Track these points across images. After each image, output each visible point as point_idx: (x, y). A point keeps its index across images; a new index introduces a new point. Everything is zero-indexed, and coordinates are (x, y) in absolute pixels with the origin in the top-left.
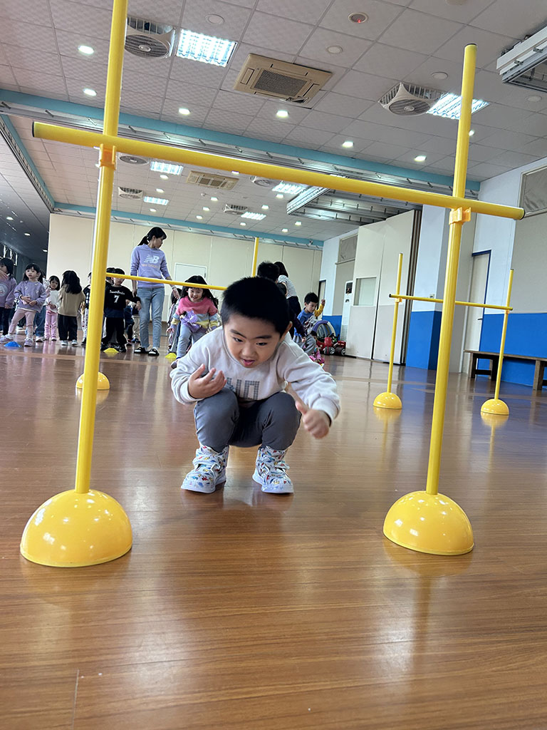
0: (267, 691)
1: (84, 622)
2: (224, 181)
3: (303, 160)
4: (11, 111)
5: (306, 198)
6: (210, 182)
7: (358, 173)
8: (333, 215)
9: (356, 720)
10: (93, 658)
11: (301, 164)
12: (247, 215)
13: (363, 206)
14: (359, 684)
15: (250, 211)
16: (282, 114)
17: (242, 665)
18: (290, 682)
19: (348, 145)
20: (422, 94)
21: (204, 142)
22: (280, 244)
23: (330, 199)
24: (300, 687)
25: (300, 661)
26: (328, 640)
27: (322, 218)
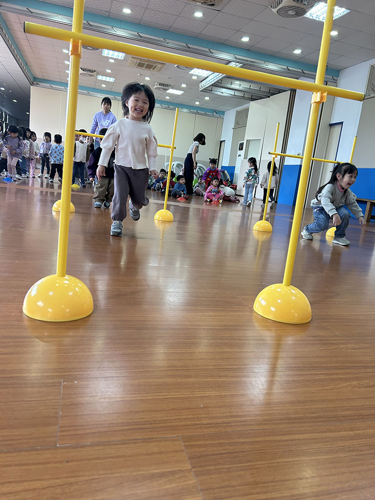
0: (176, 395)
1: (65, 353)
2: (155, 65)
3: (212, 51)
4: (1, 8)
5: (213, 80)
6: (145, 66)
7: (251, 62)
8: (232, 92)
9: (231, 412)
10: (72, 373)
11: (211, 54)
12: (171, 91)
13: (253, 87)
14: (233, 394)
15: (173, 88)
16: (198, 14)
17: (161, 381)
18: (191, 391)
19: (245, 39)
20: (302, 2)
21: (141, 35)
22: (194, 113)
23: (230, 80)
24: (196, 394)
25: (197, 380)
26: (215, 369)
27: (224, 94)
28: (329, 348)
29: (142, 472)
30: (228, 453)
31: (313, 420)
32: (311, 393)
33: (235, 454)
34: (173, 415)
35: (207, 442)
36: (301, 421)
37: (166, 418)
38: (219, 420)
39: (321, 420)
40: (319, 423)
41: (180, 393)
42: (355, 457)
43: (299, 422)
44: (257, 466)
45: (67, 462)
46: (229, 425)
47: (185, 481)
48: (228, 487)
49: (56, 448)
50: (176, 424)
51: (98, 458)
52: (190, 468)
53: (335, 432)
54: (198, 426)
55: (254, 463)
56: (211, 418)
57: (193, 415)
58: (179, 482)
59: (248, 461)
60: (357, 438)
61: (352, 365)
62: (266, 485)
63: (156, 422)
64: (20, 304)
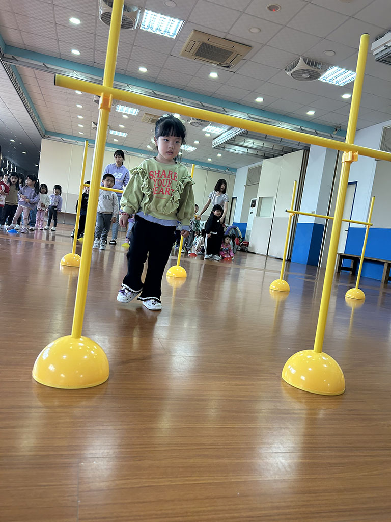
3: (226, 110)
4: (18, 62)
5: (226, 137)
7: (266, 121)
8: (245, 150)
9: (272, 502)
11: (225, 113)
13: (267, 145)
16: (214, 75)
17: (190, 461)
18: (224, 475)
19: (259, 100)
20: (315, 66)
21: (156, 92)
22: (205, 169)
23: (243, 138)
24: (231, 479)
25: (230, 461)
26: (248, 448)
27: (237, 152)
28: (369, 425)
31: (365, 512)
32: (358, 479)
34: (208, 505)
38: (260, 512)
39: (374, 512)
41: (213, 478)
43: (350, 515)
46: (273, 518)
50: (212, 517)
56: (250, 510)
57: (230, 505)
64: (29, 369)
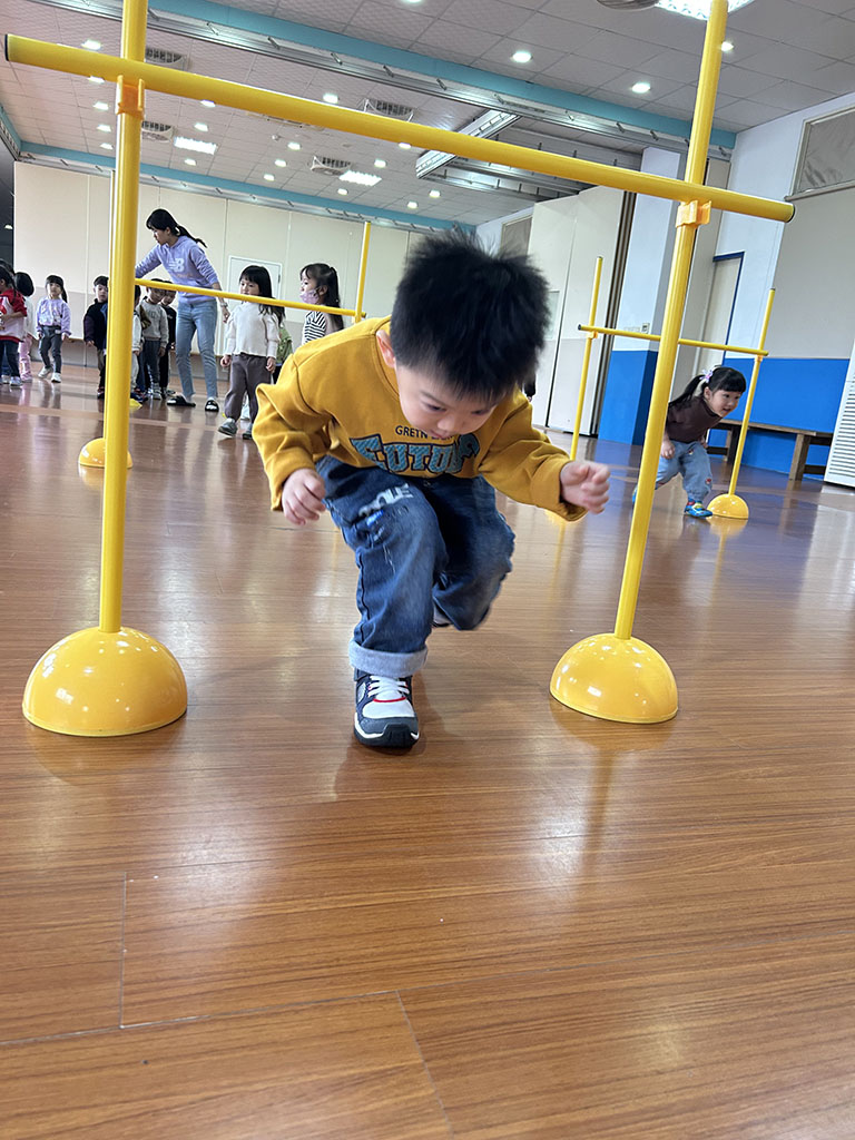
0: (386, 897)
1: (127, 810)
3: (445, 83)
7: (536, 110)
8: (493, 181)
9: (505, 931)
10: (147, 858)
11: (442, 91)
12: (350, 176)
14: (509, 889)
15: (355, 168)
18: (417, 887)
19: (522, 57)
21: (278, 42)
22: (404, 228)
24: (429, 894)
25: (429, 861)
26: (468, 834)
27: (474, 186)
28: (718, 777)
29: (315, 1077)
30: (504, 1024)
31: (684, 940)
32: (680, 880)
33: (518, 1025)
34: (379, 943)
35: (457, 1002)
36: (658, 943)
37: (362, 952)
38: (480, 951)
39: (702, 939)
40: (697, 948)
41: (393, 893)
42: (776, 1019)
43: (654, 948)
44: (565, 1051)
45: (146, 1062)
46: (504, 960)
47: (410, 1092)
48: (505, 1099)
49: (119, 1033)
50: (385, 964)
51: (213, 1051)
52: (421, 1061)
53: (731, 964)
54: (437, 967)
55: (559, 1044)
56: (464, 947)
57: (423, 941)
58: (397, 1096)
59: (548, 1040)
60: (778, 976)
61: (767, 813)
62: (585, 1090)
63: (341, 962)
64: (15, 698)
